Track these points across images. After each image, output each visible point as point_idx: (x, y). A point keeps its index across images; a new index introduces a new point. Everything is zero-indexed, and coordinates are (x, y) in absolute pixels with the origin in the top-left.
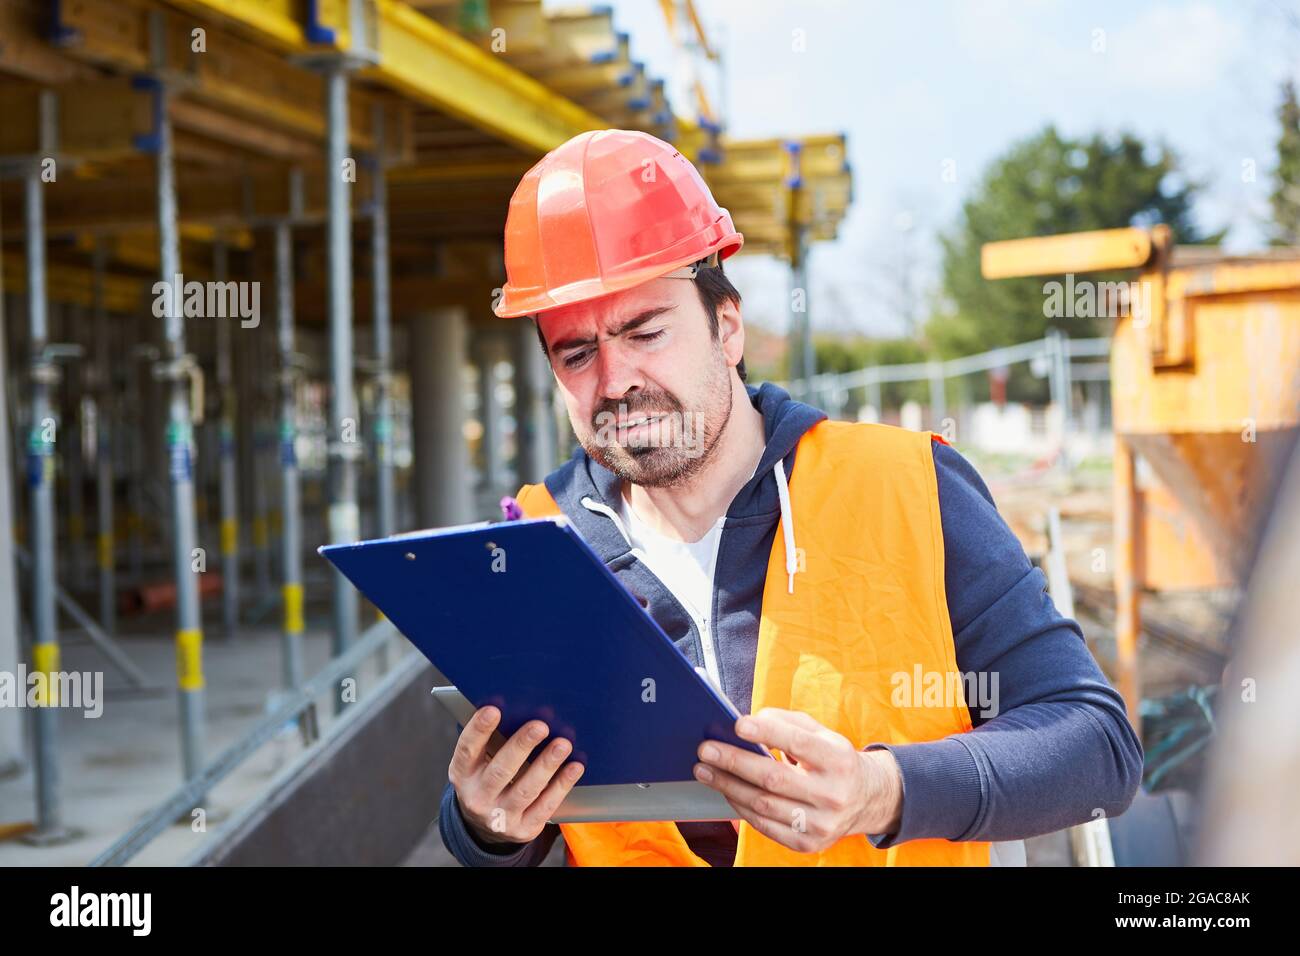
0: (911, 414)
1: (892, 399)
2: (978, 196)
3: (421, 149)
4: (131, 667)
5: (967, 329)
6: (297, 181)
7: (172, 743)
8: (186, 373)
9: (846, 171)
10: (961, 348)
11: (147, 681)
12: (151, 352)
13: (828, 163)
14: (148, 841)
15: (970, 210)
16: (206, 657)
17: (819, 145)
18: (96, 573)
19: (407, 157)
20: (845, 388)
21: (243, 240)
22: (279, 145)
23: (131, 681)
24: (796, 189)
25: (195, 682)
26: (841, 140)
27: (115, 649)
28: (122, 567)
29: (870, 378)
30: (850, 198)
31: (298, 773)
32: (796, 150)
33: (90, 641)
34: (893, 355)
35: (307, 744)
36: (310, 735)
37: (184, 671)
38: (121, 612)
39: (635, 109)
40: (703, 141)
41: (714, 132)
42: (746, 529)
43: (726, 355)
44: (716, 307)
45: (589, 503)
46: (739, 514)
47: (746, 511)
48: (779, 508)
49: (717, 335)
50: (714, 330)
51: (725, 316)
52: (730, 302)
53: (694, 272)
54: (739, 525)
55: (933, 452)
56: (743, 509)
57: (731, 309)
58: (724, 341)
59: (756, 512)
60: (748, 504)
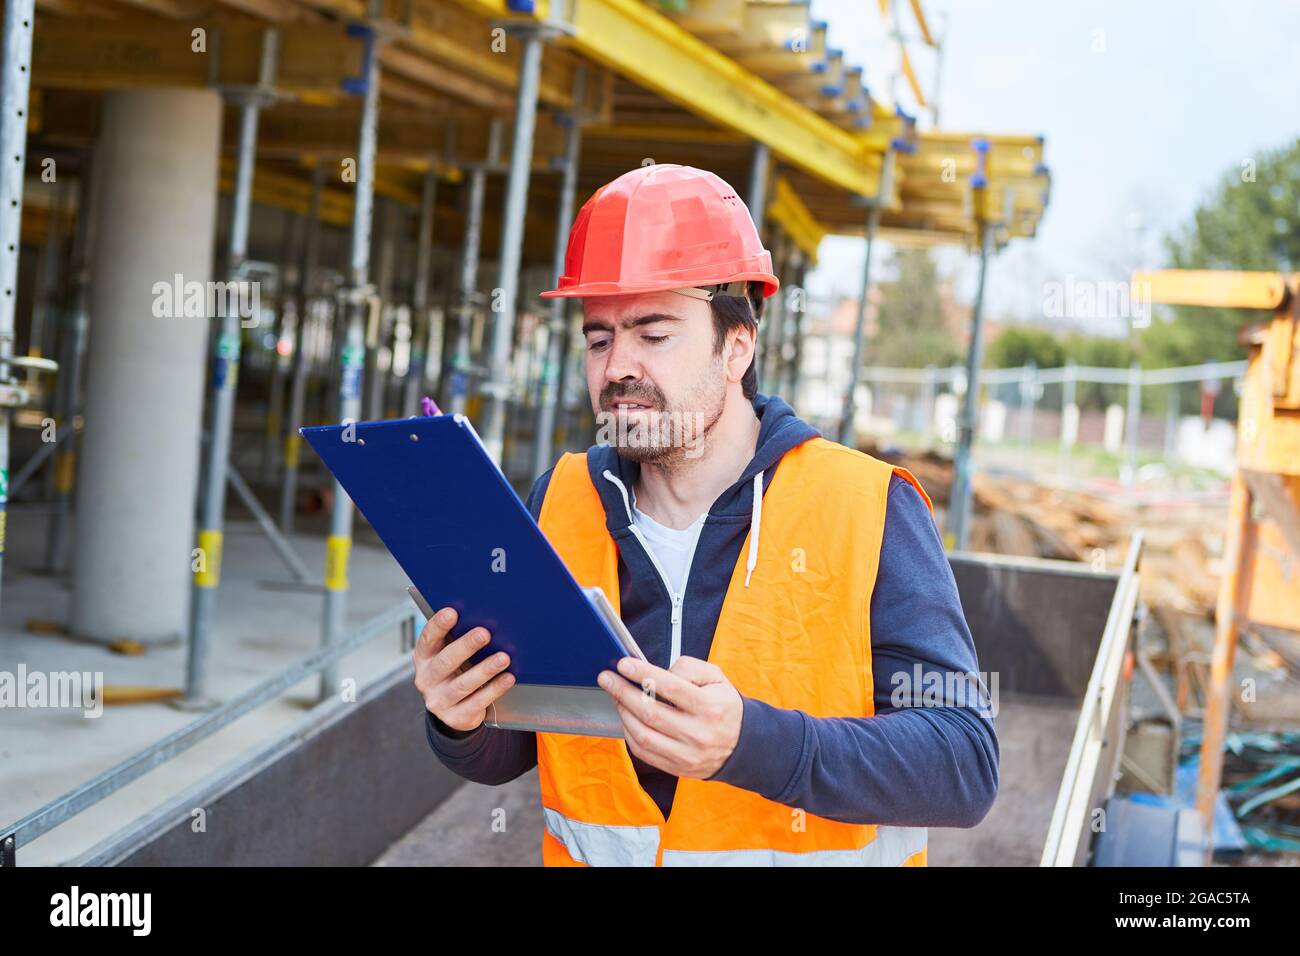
0: (1114, 416)
1: (1097, 400)
2: (1212, 203)
3: (618, 108)
4: (297, 562)
5: (1184, 338)
6: (497, 129)
7: (311, 634)
8: (365, 300)
9: (1043, 172)
10: (1175, 356)
11: (310, 578)
12: (339, 278)
13: (1023, 164)
14: (245, 712)
15: (1202, 216)
16: (352, 561)
17: (1013, 145)
18: (282, 470)
19: (605, 117)
20: (1041, 382)
21: (454, 175)
22: (483, 95)
23: (297, 576)
24: (979, 187)
25: (339, 584)
26: (1039, 142)
27: (284, 543)
28: (305, 467)
29: (1071, 375)
30: (1046, 200)
31: (391, 675)
32: (984, 148)
33: (263, 533)
34: (1106, 356)
35: (404, 651)
36: (408, 644)
37: (331, 573)
38: (299, 510)
39: (829, 94)
40: (898, 129)
41: (911, 122)
42: (722, 527)
43: (728, 372)
44: (727, 330)
45: (608, 475)
46: (718, 512)
47: (725, 512)
48: (751, 513)
49: (721, 353)
50: (718, 348)
51: (738, 340)
52: (744, 329)
53: (711, 295)
54: (717, 522)
55: (889, 488)
56: (723, 509)
57: (745, 336)
58: (730, 360)
59: (733, 513)
60: (727, 505)
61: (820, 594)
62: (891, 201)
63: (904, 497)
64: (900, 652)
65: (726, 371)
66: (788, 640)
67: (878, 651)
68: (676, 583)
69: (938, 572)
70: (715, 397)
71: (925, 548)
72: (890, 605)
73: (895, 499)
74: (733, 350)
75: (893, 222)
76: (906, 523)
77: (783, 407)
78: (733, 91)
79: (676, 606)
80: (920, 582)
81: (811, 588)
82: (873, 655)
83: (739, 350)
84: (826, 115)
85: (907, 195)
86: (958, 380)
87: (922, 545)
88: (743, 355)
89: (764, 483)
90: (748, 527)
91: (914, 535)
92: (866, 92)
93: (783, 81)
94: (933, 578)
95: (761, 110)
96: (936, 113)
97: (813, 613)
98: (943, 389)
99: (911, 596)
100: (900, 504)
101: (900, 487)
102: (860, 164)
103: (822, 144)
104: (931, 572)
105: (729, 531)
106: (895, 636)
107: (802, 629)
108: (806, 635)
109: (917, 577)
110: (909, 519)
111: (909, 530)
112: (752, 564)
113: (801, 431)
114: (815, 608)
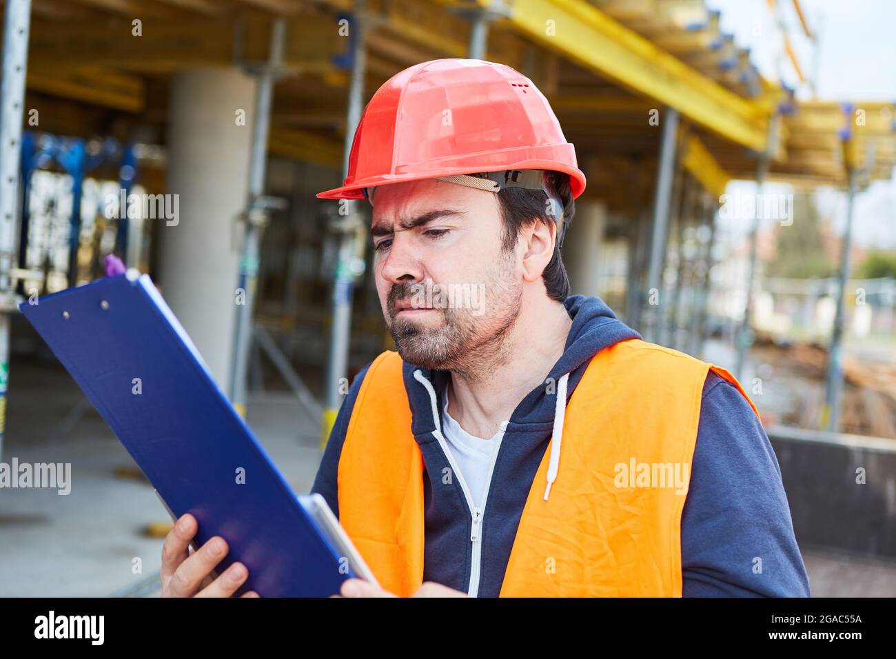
24: (846, 141)
32: (849, 110)
39: (724, 68)
40: (782, 98)
41: (791, 93)
42: (525, 434)
43: (524, 271)
44: (520, 225)
45: (418, 375)
46: (520, 420)
47: (527, 418)
48: (553, 421)
49: (512, 248)
50: (509, 243)
51: (534, 235)
52: (541, 224)
53: (497, 186)
54: (518, 430)
55: (704, 389)
56: (525, 416)
57: (543, 232)
58: (526, 257)
59: (535, 420)
60: (530, 412)
61: (627, 508)
62: (777, 152)
63: (723, 398)
64: (711, 577)
65: (519, 267)
66: (590, 559)
67: (688, 575)
68: (477, 499)
69: (762, 483)
70: (508, 297)
71: (747, 456)
72: (701, 520)
73: (713, 401)
74: (529, 248)
75: (780, 170)
76: (726, 427)
77: (598, 307)
78: (649, 66)
79: (476, 522)
80: (738, 494)
81: (616, 501)
82: (684, 579)
83: (537, 246)
84: (725, 85)
85: (791, 148)
86: (833, 288)
87: (743, 453)
88: (542, 251)
89: (568, 387)
90: (550, 437)
91: (733, 440)
92: (754, 69)
93: (688, 57)
94: (756, 490)
95: (671, 80)
96: (813, 87)
97: (619, 528)
98: (823, 295)
99: (725, 510)
100: (717, 405)
101: (719, 389)
102: (752, 123)
103: (722, 108)
104: (753, 483)
105: (533, 439)
106: (704, 557)
107: (606, 548)
108: (611, 553)
109: (736, 489)
110: (728, 423)
111: (728, 434)
112: (552, 475)
113: (614, 331)
114: (620, 523)
